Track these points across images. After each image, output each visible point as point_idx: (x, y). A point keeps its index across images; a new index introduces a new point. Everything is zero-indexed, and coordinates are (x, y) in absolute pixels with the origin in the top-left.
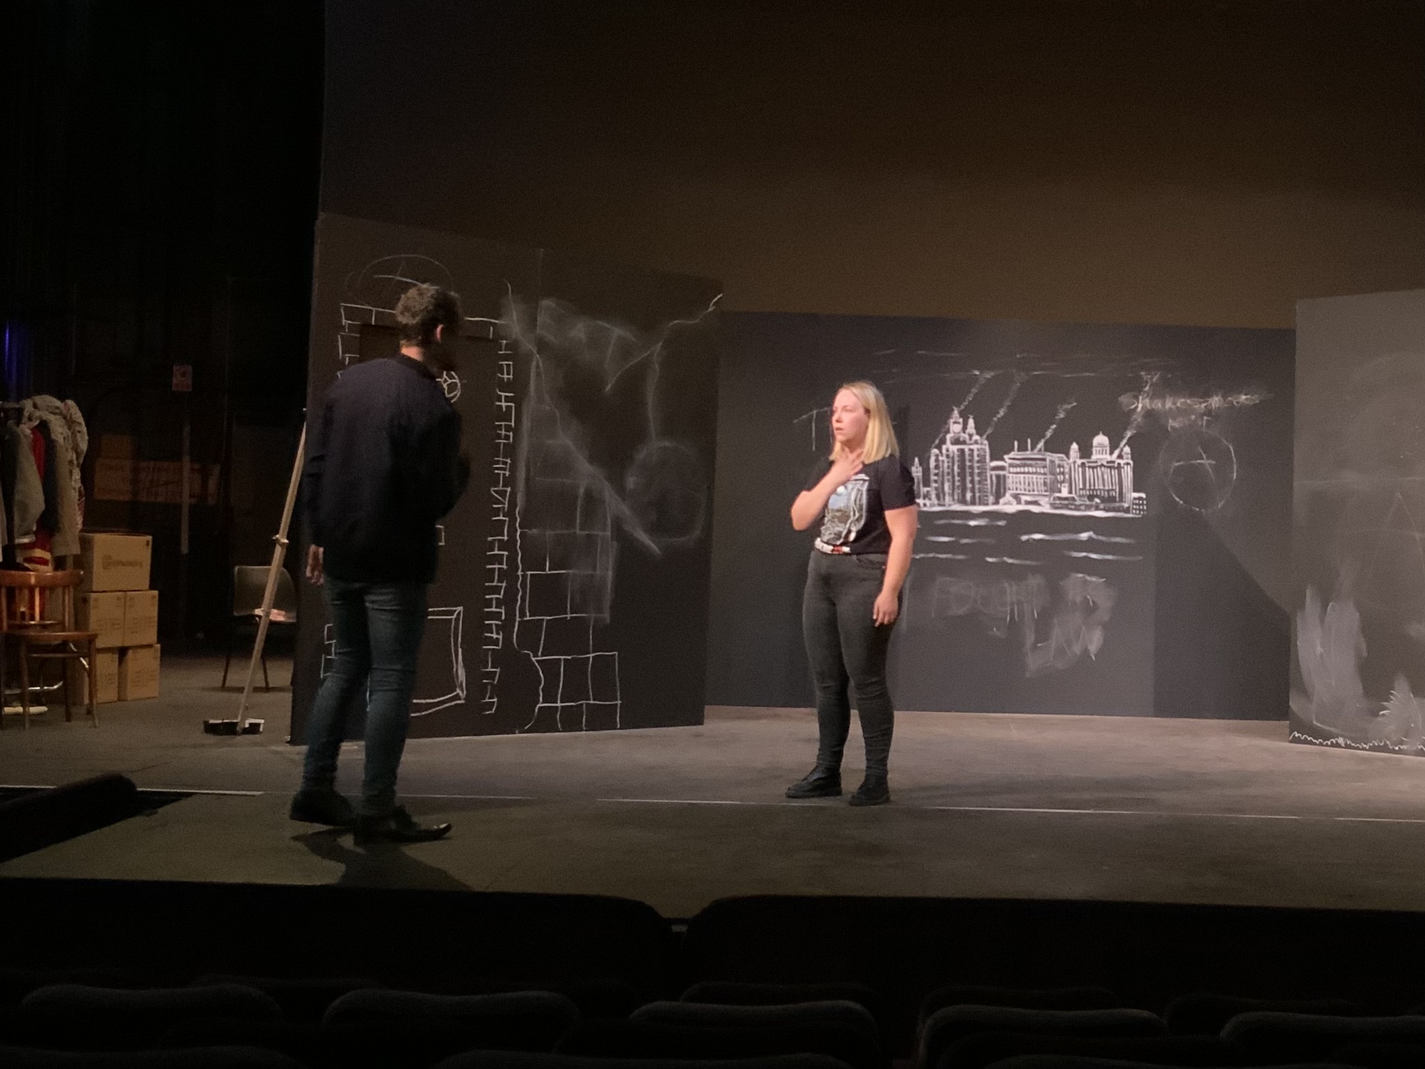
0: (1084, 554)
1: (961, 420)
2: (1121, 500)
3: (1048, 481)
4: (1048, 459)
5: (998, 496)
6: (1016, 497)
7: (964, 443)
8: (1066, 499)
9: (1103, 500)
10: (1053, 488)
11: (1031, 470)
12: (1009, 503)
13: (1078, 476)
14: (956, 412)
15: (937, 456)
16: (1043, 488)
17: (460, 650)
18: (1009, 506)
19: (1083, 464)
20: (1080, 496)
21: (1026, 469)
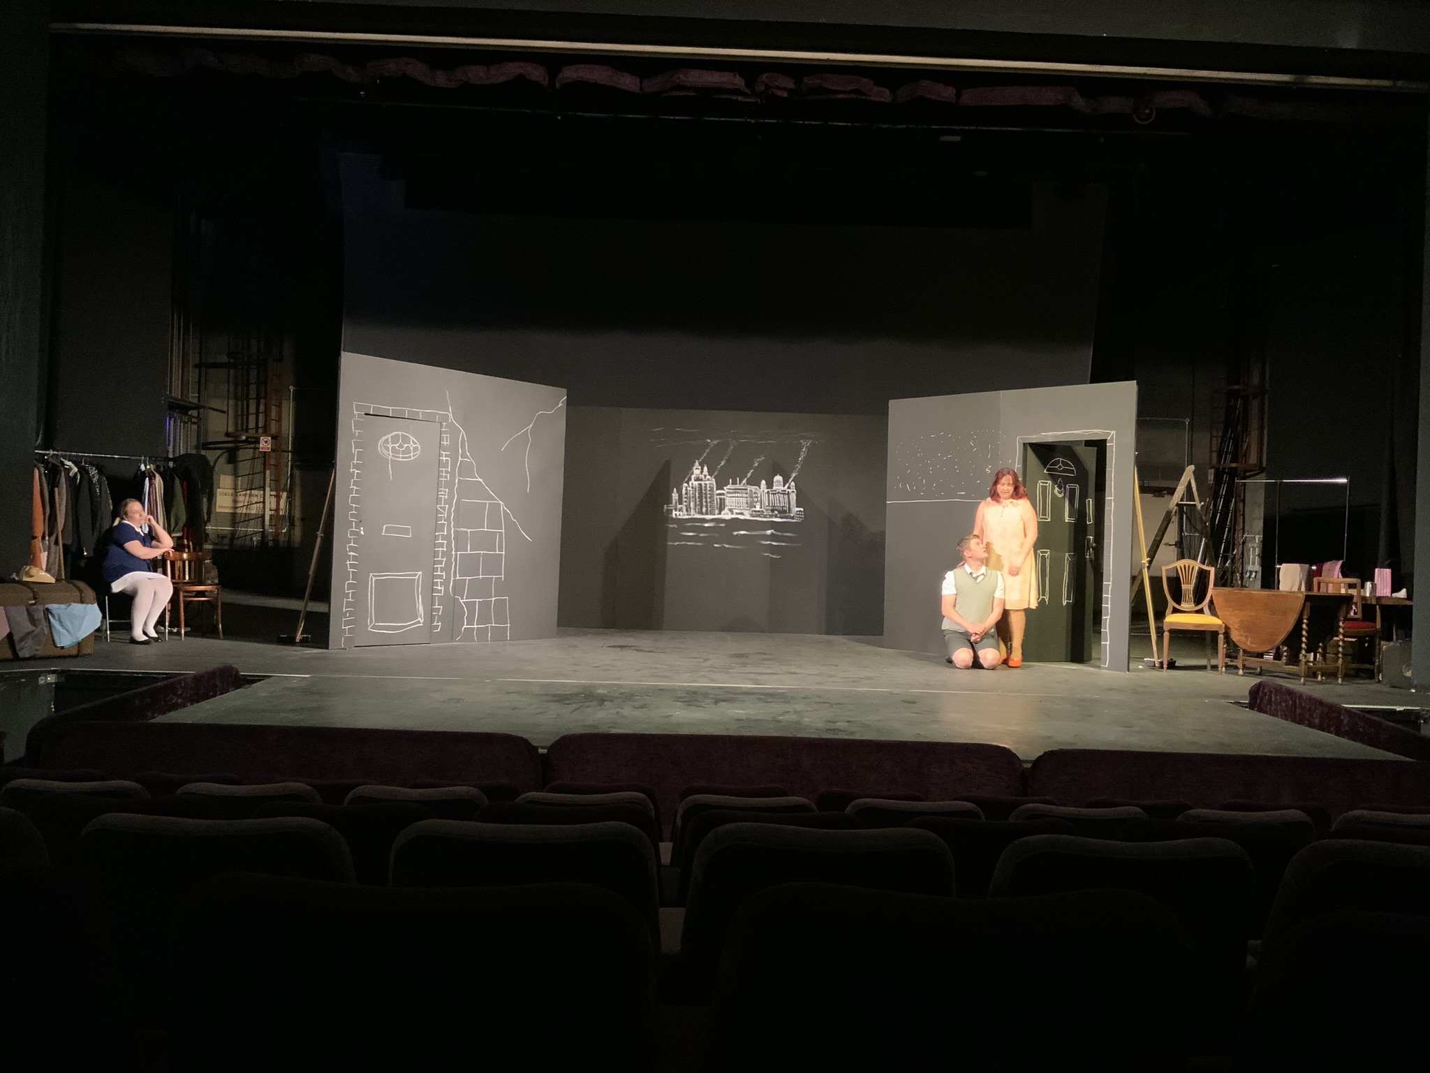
0: (768, 542)
1: (700, 467)
2: (789, 512)
3: (749, 502)
4: (749, 489)
5: (721, 509)
6: (731, 510)
7: (701, 480)
8: (759, 511)
9: (779, 512)
10: (752, 505)
11: (739, 495)
12: (727, 514)
13: (765, 499)
14: (697, 463)
15: (686, 487)
16: (746, 505)
17: (420, 596)
18: (726, 515)
19: (768, 492)
20: (767, 510)
21: (736, 495)
